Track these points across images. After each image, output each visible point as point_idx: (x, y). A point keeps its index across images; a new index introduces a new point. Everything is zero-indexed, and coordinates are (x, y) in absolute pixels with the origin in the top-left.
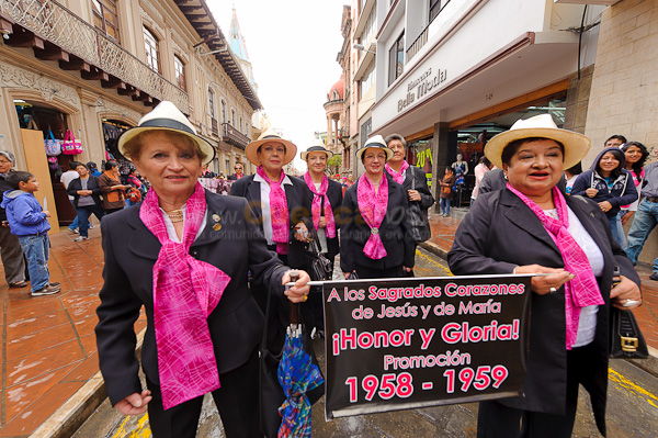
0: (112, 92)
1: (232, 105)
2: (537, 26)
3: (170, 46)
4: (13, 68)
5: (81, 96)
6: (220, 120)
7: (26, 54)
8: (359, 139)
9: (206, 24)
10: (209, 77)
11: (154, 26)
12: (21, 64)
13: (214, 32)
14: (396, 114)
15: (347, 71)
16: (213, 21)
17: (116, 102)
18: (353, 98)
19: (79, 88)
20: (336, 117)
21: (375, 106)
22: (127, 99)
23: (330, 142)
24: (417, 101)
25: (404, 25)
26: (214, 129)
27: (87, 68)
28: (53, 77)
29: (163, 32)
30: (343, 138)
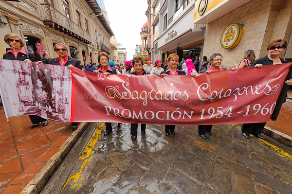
0: (70, 37)
1: (103, 35)
2: (193, 27)
3: (83, 16)
4: (52, 34)
5: (64, 40)
6: (99, 43)
7: (54, 30)
8: (154, 50)
9: (95, 5)
10: (95, 25)
11: (79, 10)
12: (53, 32)
13: (97, 8)
14: (165, 43)
15: (149, 20)
16: (97, 4)
17: (72, 40)
18: (152, 32)
19: (64, 37)
20: (145, 38)
21: (158, 39)
22: (74, 39)
23: (143, 50)
24: (170, 40)
25: (167, 11)
26: (98, 46)
27: (67, 31)
28: (59, 35)
29: (81, 11)
30: (148, 49)
